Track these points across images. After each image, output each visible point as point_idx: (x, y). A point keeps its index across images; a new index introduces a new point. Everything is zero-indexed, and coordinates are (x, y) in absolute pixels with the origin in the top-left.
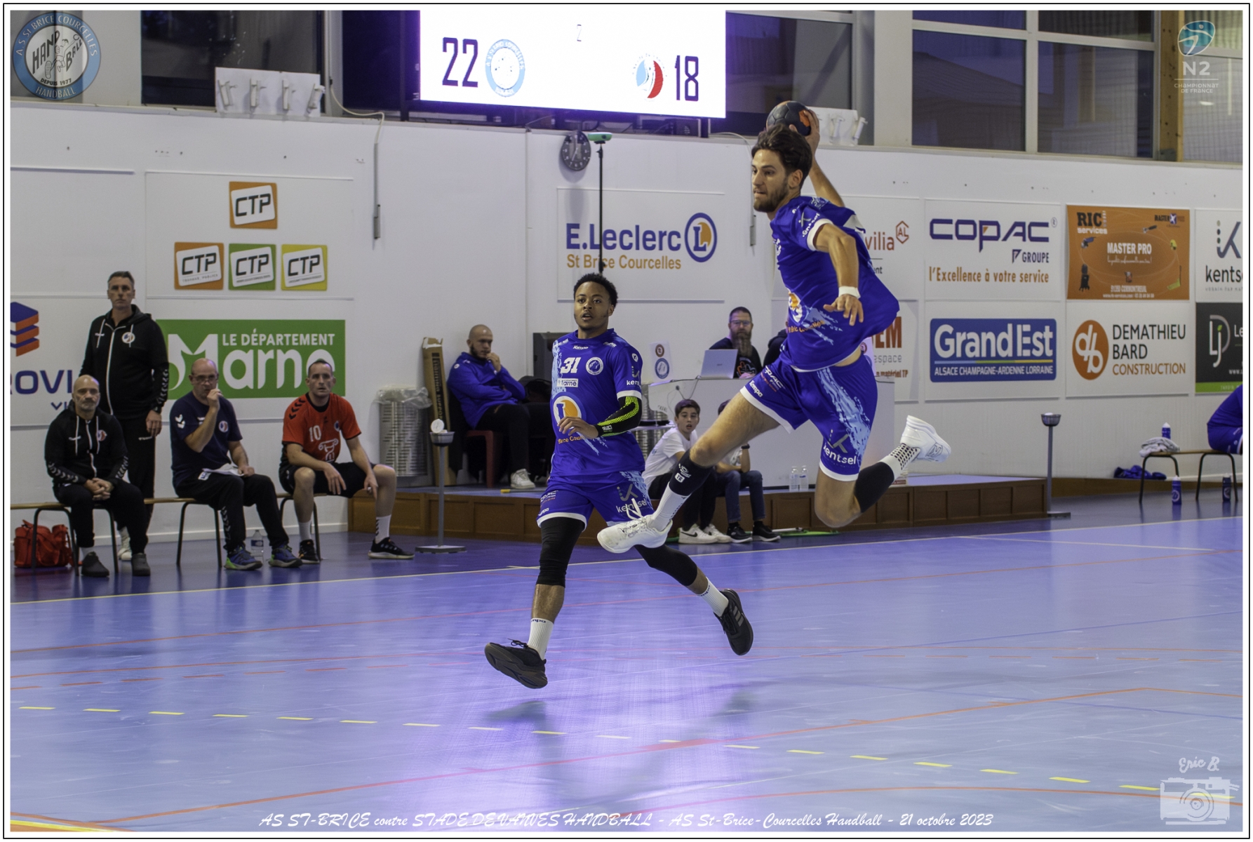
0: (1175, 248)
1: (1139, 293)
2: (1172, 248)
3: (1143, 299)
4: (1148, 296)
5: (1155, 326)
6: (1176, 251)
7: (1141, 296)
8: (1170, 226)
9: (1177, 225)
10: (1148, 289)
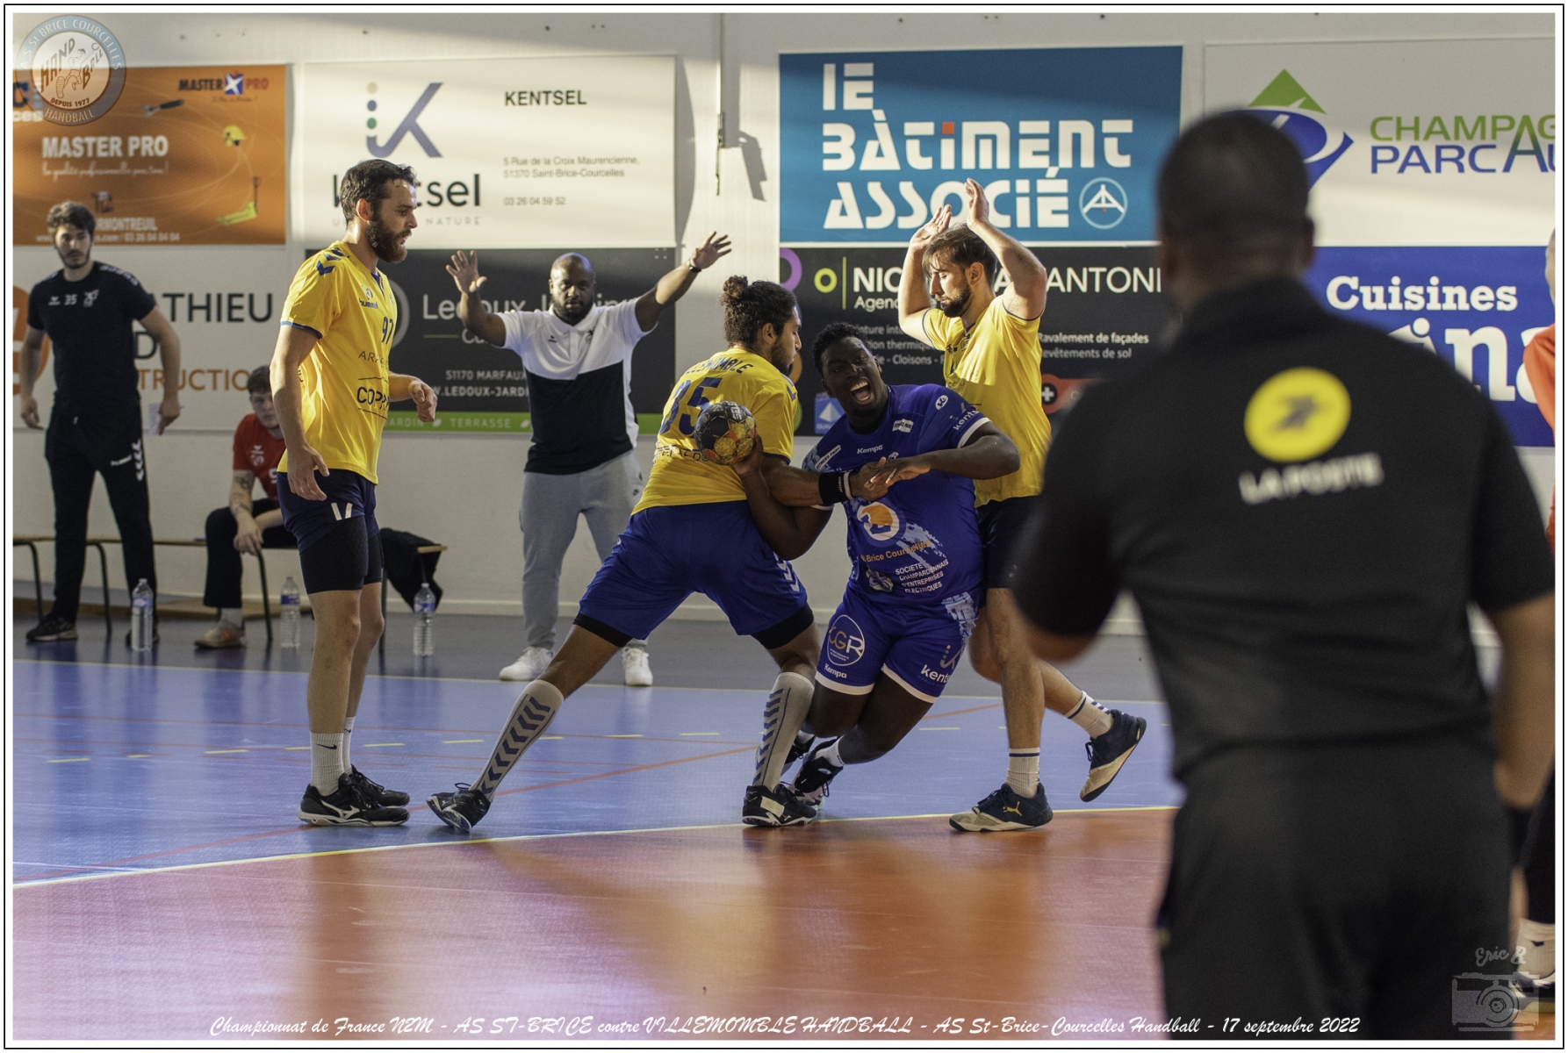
0: (237, 143)
1: (135, 232)
2: (229, 143)
3: (146, 243)
4: (163, 237)
5: (181, 295)
6: (239, 149)
7: (141, 237)
8: (222, 99)
9: (242, 96)
10: (157, 224)
